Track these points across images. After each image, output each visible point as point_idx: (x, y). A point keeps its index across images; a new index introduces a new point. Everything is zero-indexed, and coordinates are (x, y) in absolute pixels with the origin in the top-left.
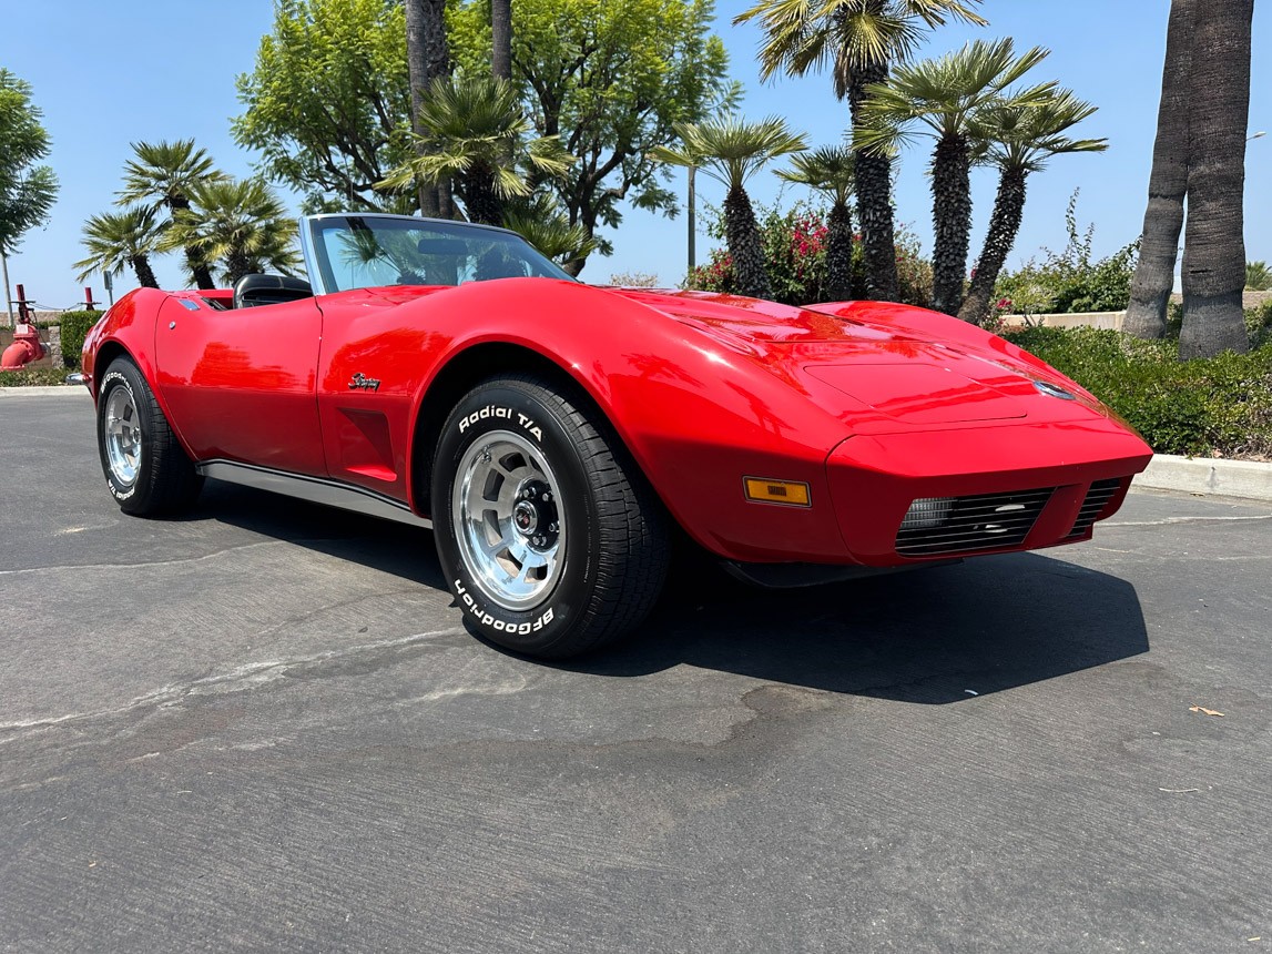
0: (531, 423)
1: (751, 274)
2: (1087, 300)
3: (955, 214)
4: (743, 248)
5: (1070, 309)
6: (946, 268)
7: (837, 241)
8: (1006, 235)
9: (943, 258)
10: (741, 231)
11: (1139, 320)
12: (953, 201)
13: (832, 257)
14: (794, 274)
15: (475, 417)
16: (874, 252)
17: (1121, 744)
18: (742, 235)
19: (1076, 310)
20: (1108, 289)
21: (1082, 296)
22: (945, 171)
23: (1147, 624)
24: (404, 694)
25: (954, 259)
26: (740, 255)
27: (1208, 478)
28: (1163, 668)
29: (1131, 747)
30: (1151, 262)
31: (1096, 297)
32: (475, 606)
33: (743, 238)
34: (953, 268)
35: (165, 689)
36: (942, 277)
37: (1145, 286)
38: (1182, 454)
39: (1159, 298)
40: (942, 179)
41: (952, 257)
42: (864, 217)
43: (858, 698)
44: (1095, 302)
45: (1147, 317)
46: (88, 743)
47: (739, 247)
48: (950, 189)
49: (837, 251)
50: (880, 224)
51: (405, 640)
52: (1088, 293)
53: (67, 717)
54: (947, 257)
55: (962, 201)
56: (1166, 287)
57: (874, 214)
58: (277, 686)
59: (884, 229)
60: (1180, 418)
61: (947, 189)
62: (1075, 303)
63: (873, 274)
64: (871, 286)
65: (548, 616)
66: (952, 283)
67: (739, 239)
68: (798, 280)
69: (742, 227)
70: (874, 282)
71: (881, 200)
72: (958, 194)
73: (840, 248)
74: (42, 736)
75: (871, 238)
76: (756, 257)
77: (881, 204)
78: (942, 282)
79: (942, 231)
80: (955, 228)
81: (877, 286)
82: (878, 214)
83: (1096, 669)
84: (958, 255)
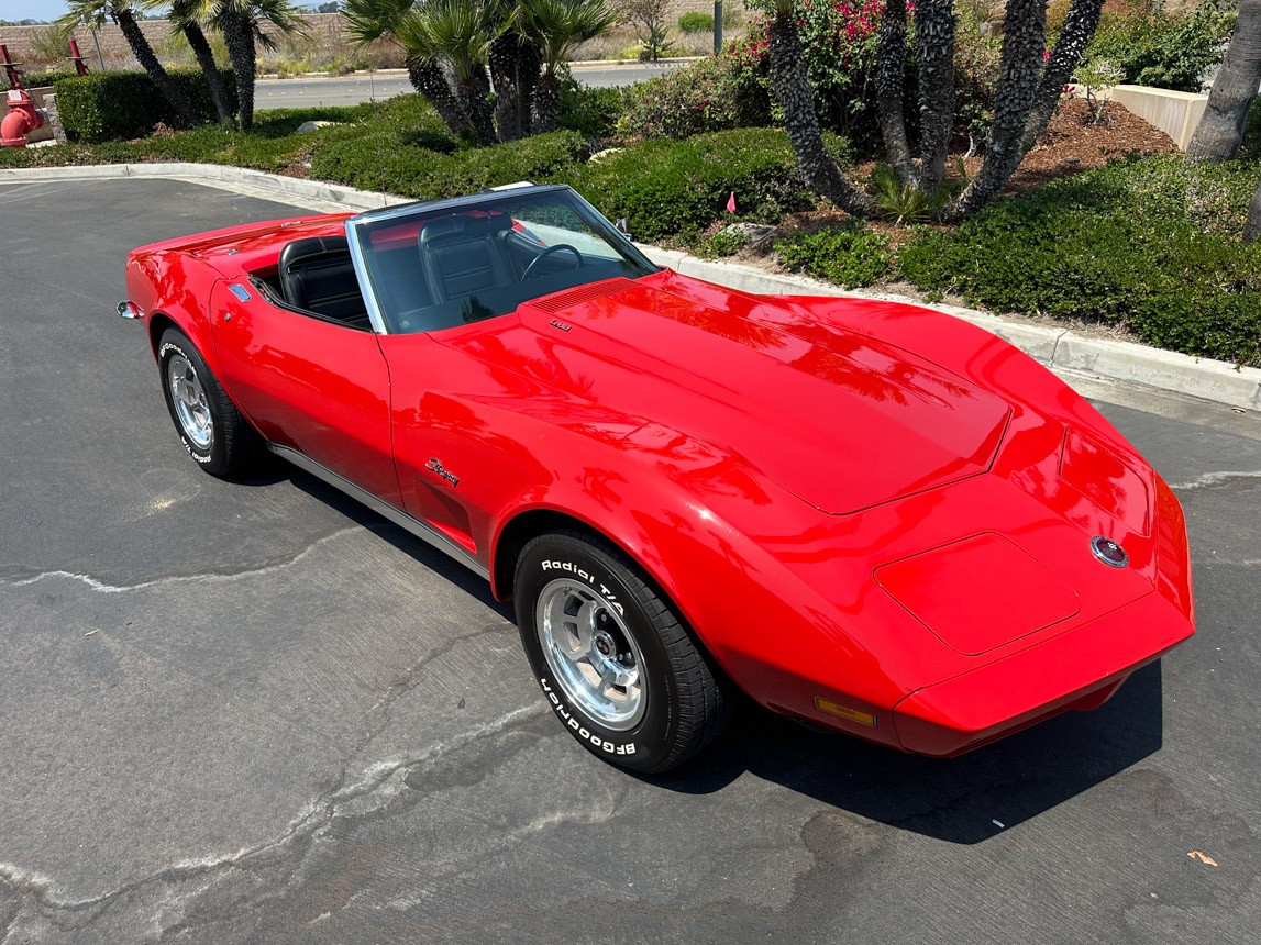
0: (613, 597)
1: (796, 109)
2: (1159, 69)
3: (1025, 57)
4: (788, 81)
5: (1138, 79)
6: (1009, 113)
7: (890, 41)
8: (1079, 42)
9: (1007, 102)
10: (787, 63)
11: (1213, 131)
12: (1025, 42)
13: (884, 59)
14: (840, 63)
15: (557, 565)
16: (930, 70)
17: (1122, 915)
18: (788, 67)
19: (1146, 83)
20: (1185, 54)
21: (1155, 63)
22: (1019, 8)
23: (1164, 696)
24: (513, 822)
25: (1019, 104)
26: (784, 88)
27: (1253, 394)
28: (1170, 780)
29: (1131, 918)
30: (1238, 66)
31: (1169, 64)
32: (561, 707)
33: (789, 71)
34: (1016, 113)
35: (312, 806)
36: (1003, 121)
37: (1226, 93)
38: (1231, 359)
39: (1240, 107)
40: (1016, 18)
41: (1016, 101)
42: (923, 30)
43: (903, 834)
44: (1168, 69)
45: (1222, 129)
46: (269, 895)
47: (784, 80)
48: (1024, 29)
49: (889, 52)
50: (941, 39)
51: (500, 723)
52: (1162, 59)
53: (242, 851)
54: (1012, 101)
55: (1035, 42)
56: (1249, 96)
57: (935, 27)
58: (404, 805)
59: (944, 45)
60: (1235, 324)
61: (1020, 29)
62: (1144, 73)
63: (927, 93)
64: (923, 107)
65: (631, 749)
66: (1014, 128)
67: (785, 71)
68: (843, 70)
69: (788, 59)
70: (928, 103)
71: (944, 11)
72: (1031, 35)
73: (893, 49)
74: (229, 883)
75: (928, 54)
76: (802, 90)
77: (944, 16)
78: (1003, 126)
79: (1009, 74)
80: (1023, 72)
81: (931, 107)
82: (939, 28)
83: (1110, 783)
84: (1024, 99)
